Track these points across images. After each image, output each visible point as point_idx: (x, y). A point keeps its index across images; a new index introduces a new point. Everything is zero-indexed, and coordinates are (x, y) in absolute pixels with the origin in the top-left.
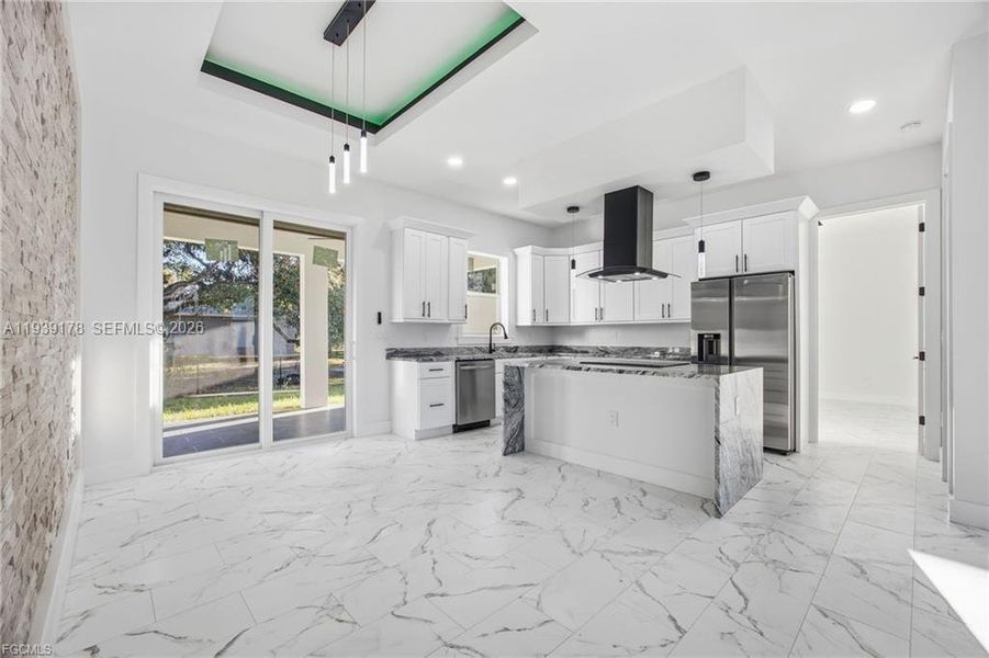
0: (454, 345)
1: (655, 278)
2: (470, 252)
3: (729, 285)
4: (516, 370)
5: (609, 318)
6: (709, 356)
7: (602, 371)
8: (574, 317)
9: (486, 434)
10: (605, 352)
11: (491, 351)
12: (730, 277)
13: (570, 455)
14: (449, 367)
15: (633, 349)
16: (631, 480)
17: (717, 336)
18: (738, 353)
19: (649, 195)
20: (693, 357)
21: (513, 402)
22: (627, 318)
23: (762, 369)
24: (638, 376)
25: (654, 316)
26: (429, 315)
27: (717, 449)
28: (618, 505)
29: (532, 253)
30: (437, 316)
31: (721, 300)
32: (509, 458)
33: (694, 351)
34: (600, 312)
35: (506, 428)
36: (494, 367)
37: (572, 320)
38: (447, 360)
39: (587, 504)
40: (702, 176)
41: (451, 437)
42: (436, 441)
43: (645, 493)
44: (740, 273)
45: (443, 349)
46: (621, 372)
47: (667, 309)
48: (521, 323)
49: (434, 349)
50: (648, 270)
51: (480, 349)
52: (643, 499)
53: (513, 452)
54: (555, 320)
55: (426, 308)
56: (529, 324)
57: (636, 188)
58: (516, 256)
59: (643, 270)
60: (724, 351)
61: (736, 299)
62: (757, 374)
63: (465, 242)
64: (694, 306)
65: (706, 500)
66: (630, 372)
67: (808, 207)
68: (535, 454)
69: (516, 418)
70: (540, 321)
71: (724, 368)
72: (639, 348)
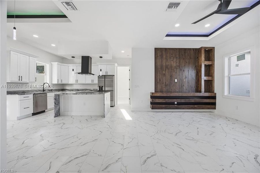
0: (30, 89)
1: (92, 75)
2: (37, 62)
3: (105, 76)
4: (58, 95)
5: (79, 82)
6: (101, 90)
7: (82, 94)
8: (70, 81)
9: (44, 114)
10: (78, 90)
11: (44, 91)
12: (105, 75)
13: (73, 114)
14: (31, 96)
15: (85, 89)
16: (88, 116)
17: (102, 86)
18: (106, 90)
19: (91, 58)
20: (98, 91)
21: (57, 103)
22: (84, 82)
23: (110, 92)
24: (90, 95)
25: (90, 82)
26: (22, 80)
27: (104, 106)
28: (87, 120)
29: (58, 64)
30: (24, 80)
31: (103, 79)
32: (56, 118)
33: (98, 90)
34: (77, 81)
35: (55, 110)
36: (47, 95)
37: (69, 82)
38: (30, 94)
39: (80, 121)
40: (101, 57)
41: (32, 117)
42: (26, 119)
43: (92, 117)
44: (106, 75)
45: (25, 91)
46: (87, 94)
47: (93, 81)
48: (53, 83)
49: (22, 91)
50: (91, 74)
51: (40, 90)
52: (92, 118)
53: (57, 116)
54: (64, 82)
55: (20, 78)
56: (57, 83)
57: (89, 56)
58: (52, 64)
59: (90, 73)
60: (104, 89)
61: (106, 79)
62: (109, 93)
63: (35, 59)
64: (98, 80)
65: (102, 116)
66: (88, 94)
67: (116, 65)
68: (64, 116)
69: (58, 108)
70: (60, 82)
71: (104, 92)
72: (86, 89)
